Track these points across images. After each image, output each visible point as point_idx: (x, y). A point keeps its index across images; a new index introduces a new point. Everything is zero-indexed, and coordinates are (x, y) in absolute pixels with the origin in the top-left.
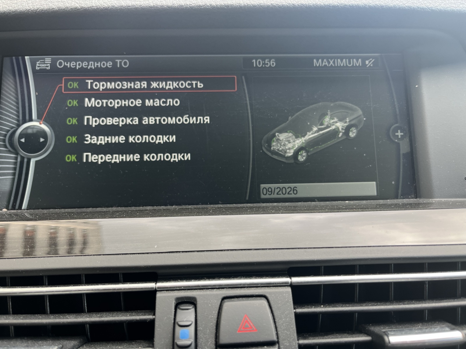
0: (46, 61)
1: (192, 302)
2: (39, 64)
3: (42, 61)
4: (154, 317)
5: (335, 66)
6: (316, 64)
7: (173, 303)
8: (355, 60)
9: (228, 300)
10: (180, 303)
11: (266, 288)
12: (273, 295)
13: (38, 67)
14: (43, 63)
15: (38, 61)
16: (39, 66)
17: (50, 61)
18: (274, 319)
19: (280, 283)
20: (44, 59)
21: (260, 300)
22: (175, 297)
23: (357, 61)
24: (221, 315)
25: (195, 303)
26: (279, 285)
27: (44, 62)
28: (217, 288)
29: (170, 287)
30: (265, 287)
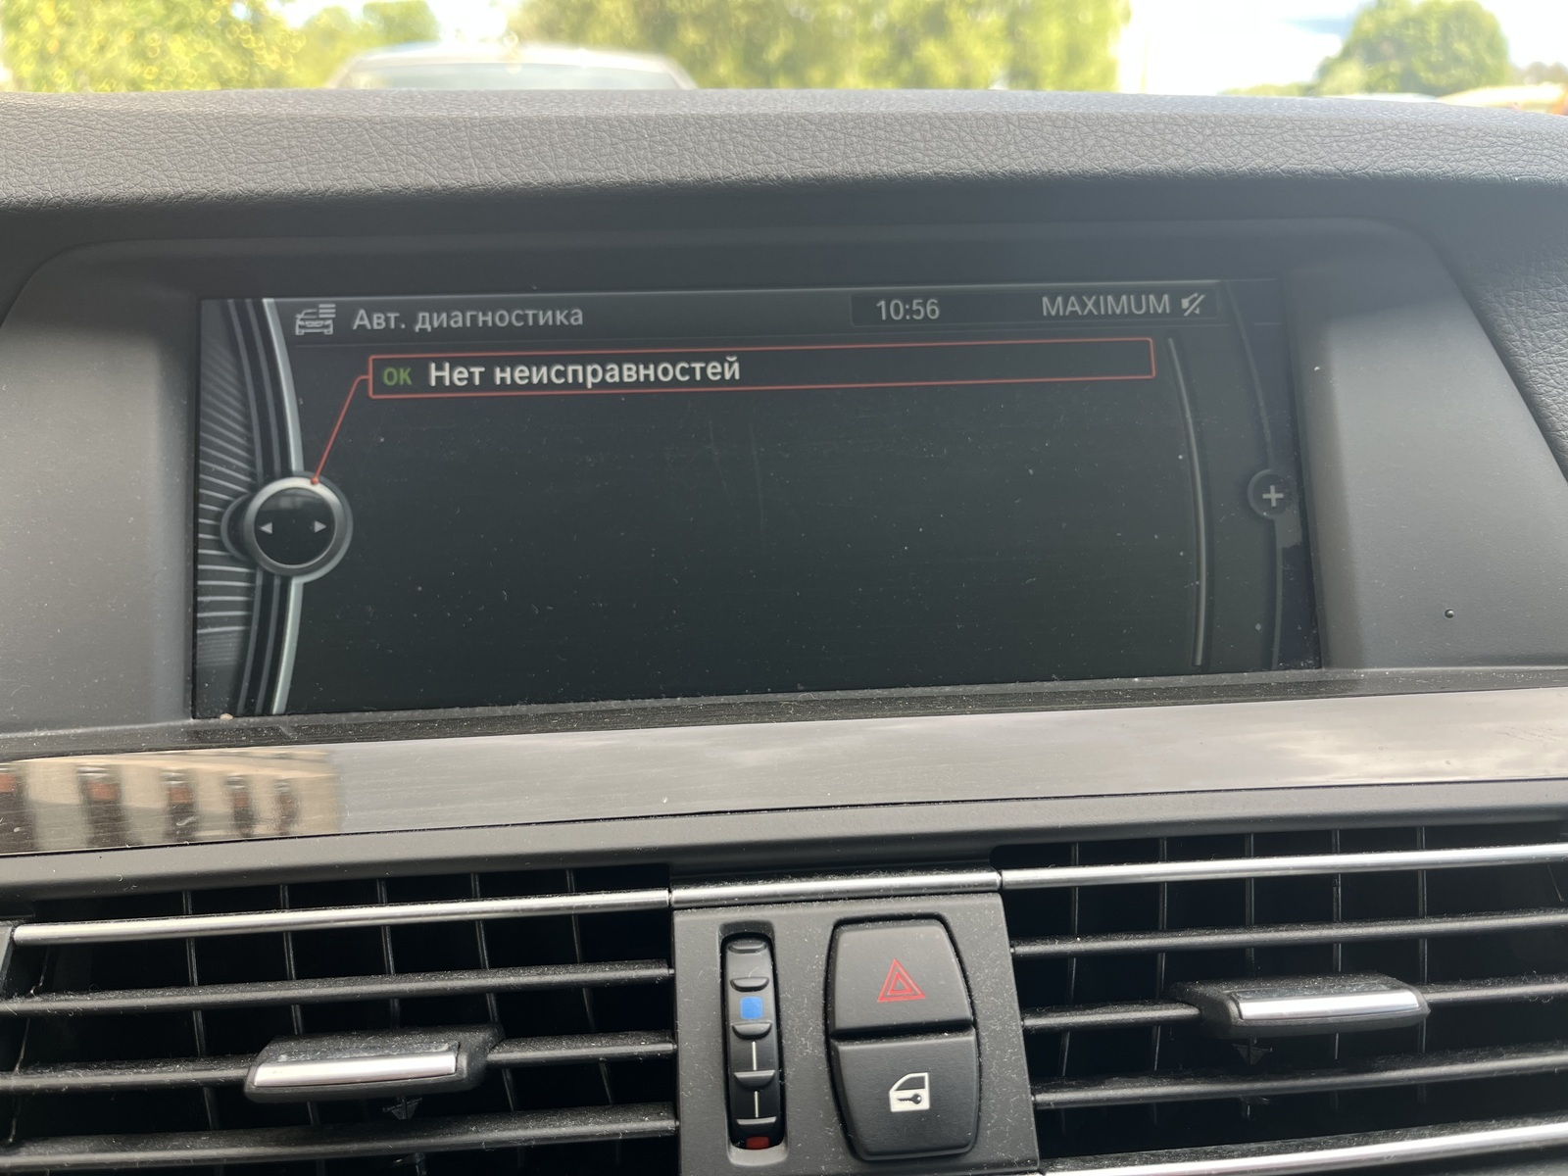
0: (321, 311)
1: (761, 934)
2: (302, 319)
3: (309, 311)
4: (672, 971)
5: (1100, 316)
6: (1047, 308)
7: (717, 937)
8: (1152, 297)
9: (850, 926)
10: (734, 936)
11: (941, 897)
12: (958, 914)
13: (300, 327)
14: (314, 317)
15: (300, 313)
16: (303, 325)
17: (334, 311)
18: (963, 971)
19: (975, 886)
20: (315, 305)
21: (927, 925)
22: (721, 923)
23: (1159, 300)
24: (835, 963)
25: (770, 935)
26: (972, 889)
27: (317, 313)
28: (820, 900)
29: (707, 900)
30: (938, 894)
